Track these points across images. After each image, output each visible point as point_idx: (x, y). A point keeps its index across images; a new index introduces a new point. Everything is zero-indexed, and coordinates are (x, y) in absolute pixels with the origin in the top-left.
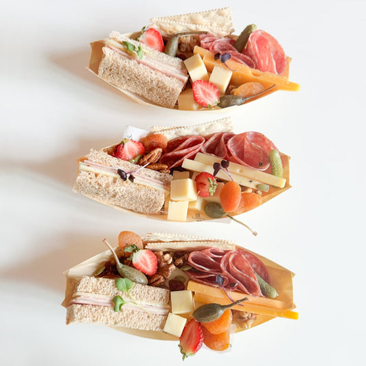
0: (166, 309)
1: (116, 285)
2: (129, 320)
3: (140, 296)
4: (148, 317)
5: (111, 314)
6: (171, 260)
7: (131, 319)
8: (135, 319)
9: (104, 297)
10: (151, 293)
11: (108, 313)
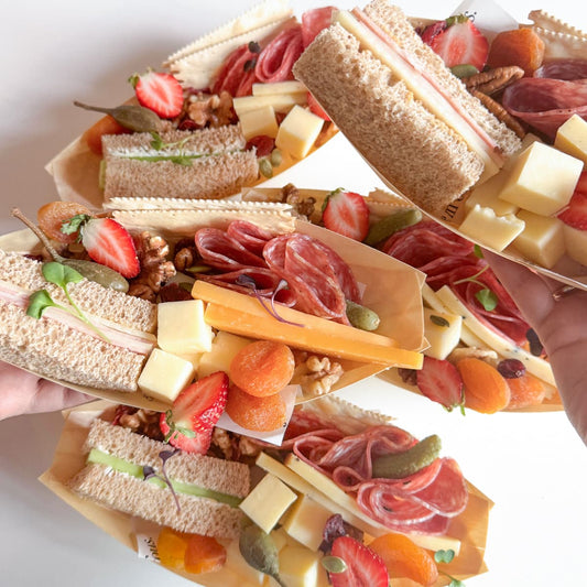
0: (147, 341)
1: (42, 273)
2: (56, 344)
3: (91, 305)
4: (103, 349)
5: (19, 320)
6: (166, 250)
7: (63, 343)
8: (73, 345)
9: (14, 288)
10: (117, 303)
11: (14, 317)
